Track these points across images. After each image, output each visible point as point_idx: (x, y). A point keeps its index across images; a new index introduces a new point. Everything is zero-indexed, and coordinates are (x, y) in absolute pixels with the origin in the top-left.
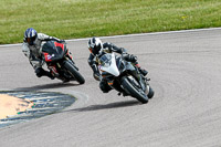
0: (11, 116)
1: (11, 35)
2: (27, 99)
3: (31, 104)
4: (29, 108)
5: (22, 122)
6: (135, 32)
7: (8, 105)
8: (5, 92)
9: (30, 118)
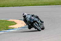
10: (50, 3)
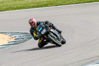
0: (5, 44)
1: (5, 7)
2: (12, 36)
3: (14, 38)
4: (13, 40)
5: (10, 46)
7: (4, 38)
8: (3, 33)
9: (13, 44)
10: (47, 3)
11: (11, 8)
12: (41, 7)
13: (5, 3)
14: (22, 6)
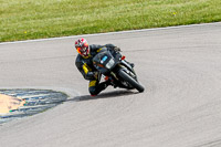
1: (2, 34)
5: (15, 120)
6: (126, 29)
11: (17, 35)
12: (84, 33)
13: (4, 24)
14: (41, 31)
